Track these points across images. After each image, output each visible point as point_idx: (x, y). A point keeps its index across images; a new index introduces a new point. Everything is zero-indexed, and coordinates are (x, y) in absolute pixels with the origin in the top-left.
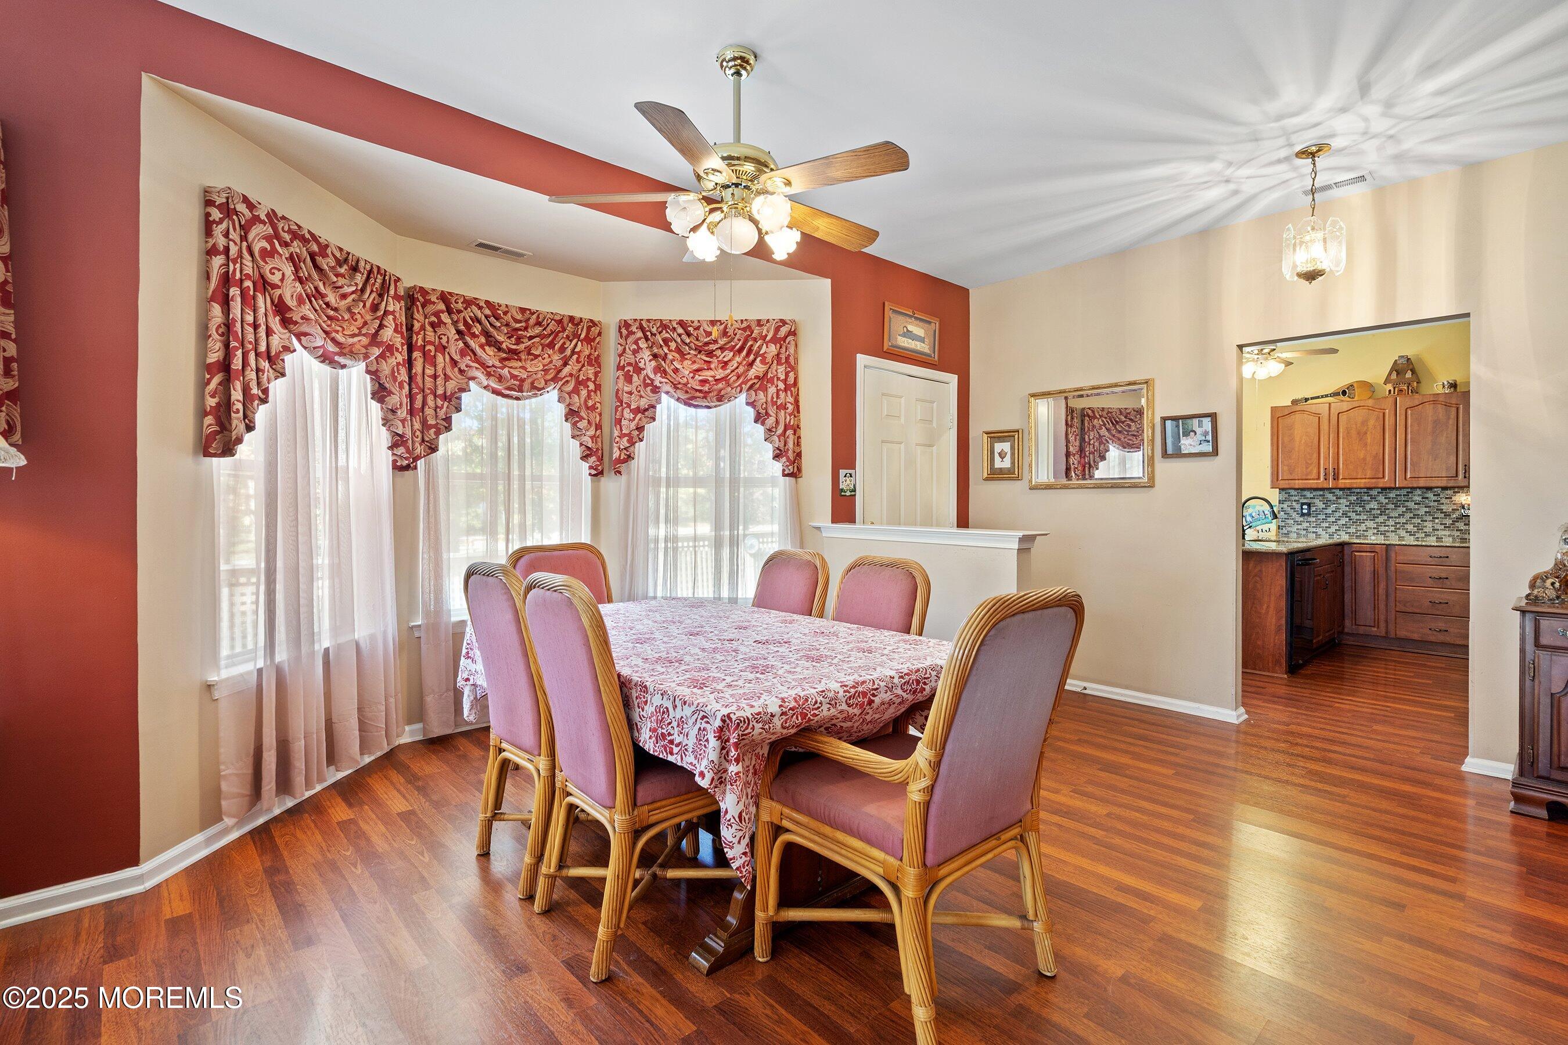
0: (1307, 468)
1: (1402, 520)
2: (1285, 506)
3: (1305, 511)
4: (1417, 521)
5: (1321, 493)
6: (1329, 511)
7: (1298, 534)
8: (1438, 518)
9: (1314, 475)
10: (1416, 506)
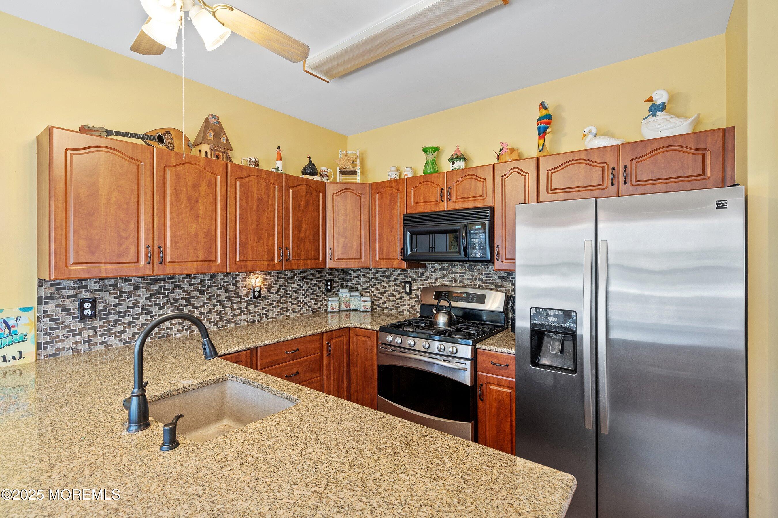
0: (120, 244)
1: (207, 309)
2: (51, 307)
3: (87, 312)
4: (219, 308)
5: (112, 282)
6: (124, 307)
7: (75, 351)
8: (235, 303)
9: (131, 257)
10: (219, 292)
